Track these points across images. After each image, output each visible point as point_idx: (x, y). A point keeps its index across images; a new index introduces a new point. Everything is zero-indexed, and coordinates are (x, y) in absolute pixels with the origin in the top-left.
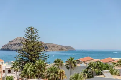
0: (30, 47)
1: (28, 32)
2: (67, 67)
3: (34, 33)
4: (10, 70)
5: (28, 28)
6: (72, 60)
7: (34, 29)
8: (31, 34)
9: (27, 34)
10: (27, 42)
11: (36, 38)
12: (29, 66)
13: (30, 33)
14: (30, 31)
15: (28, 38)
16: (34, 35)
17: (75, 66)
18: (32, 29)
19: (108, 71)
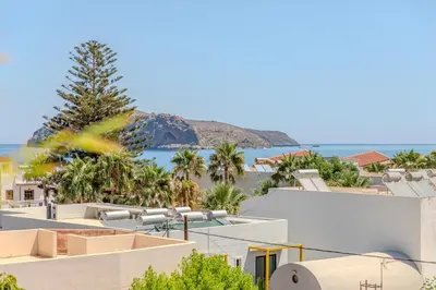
0: (87, 107)
1: (81, 57)
2: (213, 175)
3: (101, 64)
4: (32, 192)
5: (83, 45)
6: (229, 151)
7: (101, 50)
8: (91, 66)
9: (80, 66)
10: (78, 91)
11: (110, 79)
12: (80, 166)
13: (90, 62)
14: (90, 54)
15: (80, 80)
16: (103, 69)
17: (240, 170)
18: (94, 47)
19: (316, 171)
